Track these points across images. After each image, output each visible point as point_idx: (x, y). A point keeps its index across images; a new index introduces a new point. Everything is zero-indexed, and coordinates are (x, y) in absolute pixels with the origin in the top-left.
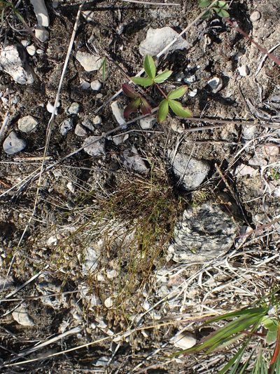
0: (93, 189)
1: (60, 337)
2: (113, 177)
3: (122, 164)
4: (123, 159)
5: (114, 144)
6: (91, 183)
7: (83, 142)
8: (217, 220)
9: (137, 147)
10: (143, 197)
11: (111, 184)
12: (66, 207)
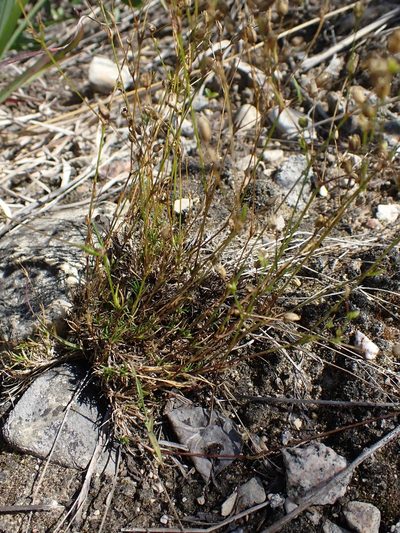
0: (308, 346)
1: (338, 47)
2: (258, 382)
3: (235, 420)
4: (234, 436)
5: (261, 479)
6: (314, 363)
7: (353, 482)
8: (10, 298)
9: (198, 476)
10: (173, 338)
11: (263, 362)
12: (372, 292)
